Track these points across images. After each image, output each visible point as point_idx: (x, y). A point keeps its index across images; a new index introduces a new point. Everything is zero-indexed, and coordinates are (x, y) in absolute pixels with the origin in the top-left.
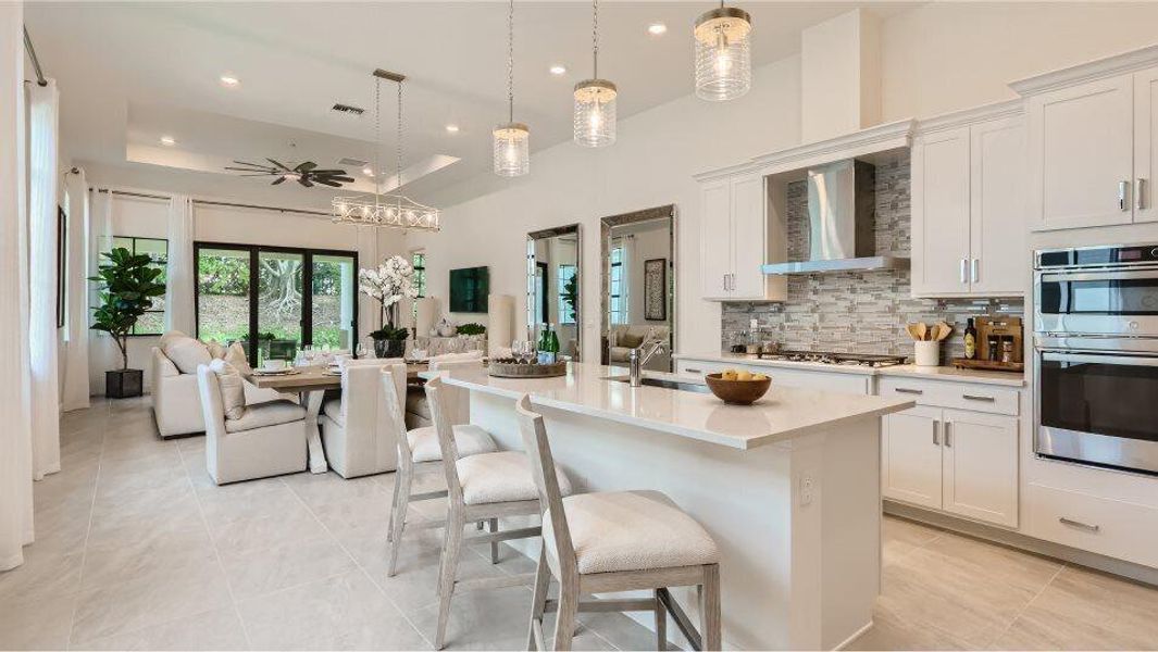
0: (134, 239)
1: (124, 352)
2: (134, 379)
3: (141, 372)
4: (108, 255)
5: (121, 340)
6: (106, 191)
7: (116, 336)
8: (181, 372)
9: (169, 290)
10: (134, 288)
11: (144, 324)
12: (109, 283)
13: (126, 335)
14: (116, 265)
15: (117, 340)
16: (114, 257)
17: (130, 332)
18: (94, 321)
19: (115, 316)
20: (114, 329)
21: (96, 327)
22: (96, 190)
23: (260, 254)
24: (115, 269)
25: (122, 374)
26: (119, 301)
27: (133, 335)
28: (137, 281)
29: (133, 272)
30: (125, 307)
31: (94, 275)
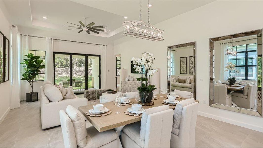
0: (35, 51)
1: (32, 87)
2: (35, 95)
3: (37, 93)
4: (27, 56)
5: (31, 83)
6: (26, 35)
7: (29, 82)
8: (50, 101)
9: (46, 67)
10: (34, 66)
11: (38, 78)
12: (27, 65)
13: (33, 81)
14: (29, 59)
15: (30, 83)
16: (28, 56)
17: (34, 80)
18: (22, 77)
19: (29, 75)
20: (29, 80)
21: (23, 79)
22: (23, 35)
23: (73, 56)
24: (29, 60)
25: (31, 94)
26: (30, 70)
27: (35, 81)
28: (36, 64)
29: (35, 61)
30: (32, 72)
31: (22, 62)
